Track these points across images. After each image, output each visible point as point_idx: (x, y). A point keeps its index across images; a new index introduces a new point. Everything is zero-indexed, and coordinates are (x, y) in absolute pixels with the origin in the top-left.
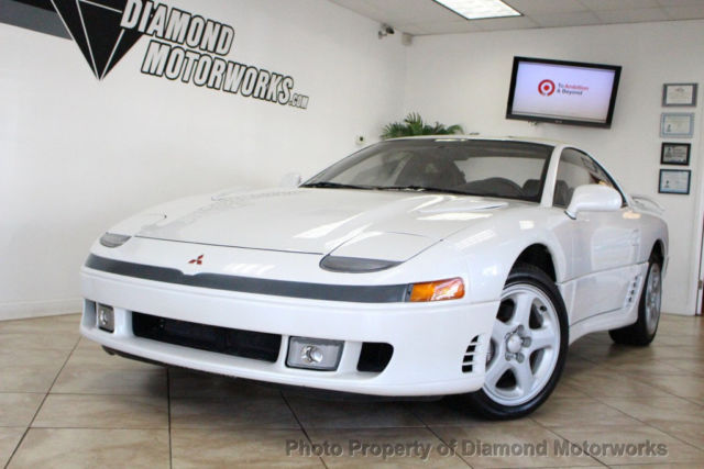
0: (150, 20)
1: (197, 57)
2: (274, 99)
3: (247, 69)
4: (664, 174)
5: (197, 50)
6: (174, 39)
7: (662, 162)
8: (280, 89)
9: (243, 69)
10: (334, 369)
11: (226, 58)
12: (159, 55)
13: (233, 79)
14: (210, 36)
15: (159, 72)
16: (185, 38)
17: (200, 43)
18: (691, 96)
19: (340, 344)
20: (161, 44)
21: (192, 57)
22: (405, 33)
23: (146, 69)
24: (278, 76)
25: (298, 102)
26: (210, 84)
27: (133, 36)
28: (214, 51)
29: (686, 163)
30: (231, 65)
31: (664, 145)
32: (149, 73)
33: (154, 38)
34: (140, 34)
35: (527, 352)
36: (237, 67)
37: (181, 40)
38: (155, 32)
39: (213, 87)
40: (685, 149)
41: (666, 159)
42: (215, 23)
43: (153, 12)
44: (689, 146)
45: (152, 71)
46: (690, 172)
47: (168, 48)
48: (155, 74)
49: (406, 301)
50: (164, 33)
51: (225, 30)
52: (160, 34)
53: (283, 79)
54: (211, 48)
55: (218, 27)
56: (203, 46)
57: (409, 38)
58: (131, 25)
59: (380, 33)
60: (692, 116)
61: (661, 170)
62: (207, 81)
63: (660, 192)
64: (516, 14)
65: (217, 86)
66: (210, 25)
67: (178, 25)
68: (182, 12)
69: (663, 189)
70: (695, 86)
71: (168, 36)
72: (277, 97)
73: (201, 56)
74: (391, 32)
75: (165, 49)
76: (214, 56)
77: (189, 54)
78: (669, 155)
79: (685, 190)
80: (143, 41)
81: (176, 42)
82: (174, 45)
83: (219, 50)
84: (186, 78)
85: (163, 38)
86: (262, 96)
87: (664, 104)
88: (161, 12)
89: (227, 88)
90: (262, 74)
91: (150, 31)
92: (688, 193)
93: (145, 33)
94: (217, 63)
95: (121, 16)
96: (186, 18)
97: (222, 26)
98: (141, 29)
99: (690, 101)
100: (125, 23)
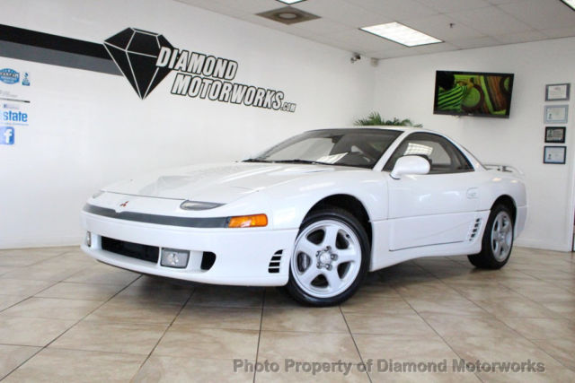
0: (176, 61)
1: (211, 82)
2: (269, 106)
3: (248, 88)
4: (547, 149)
5: (211, 77)
6: (194, 71)
7: (546, 141)
8: (273, 100)
9: (245, 88)
10: (184, 267)
11: (232, 82)
12: (183, 82)
13: (238, 95)
14: (220, 69)
15: (184, 92)
16: (202, 70)
17: (213, 73)
18: (565, 93)
19: (188, 252)
20: (185, 75)
21: (207, 82)
22: (372, 58)
23: (174, 91)
24: (271, 91)
25: (288, 108)
26: (221, 98)
27: (165, 71)
28: (223, 77)
29: (563, 141)
30: (236, 86)
31: (547, 128)
32: (176, 93)
33: (180, 72)
34: (170, 70)
35: (335, 264)
36: (241, 87)
37: (199, 71)
38: (181, 68)
39: (223, 100)
40: (561, 131)
41: (548, 139)
42: (223, 60)
43: (179, 55)
44: (564, 129)
45: (179, 92)
46: (565, 147)
47: (190, 78)
48: (181, 94)
49: (225, 227)
50: (187, 68)
51: (231, 64)
52: (184, 69)
53: (276, 93)
54: (221, 75)
55: (226, 62)
56: (215, 75)
57: (375, 61)
58: (164, 65)
59: (352, 59)
60: (566, 107)
61: (545, 147)
62: (219, 97)
63: (545, 162)
64: (439, 41)
65: (226, 99)
66: (220, 61)
67: (197, 63)
68: (199, 54)
69: (547, 160)
70: (568, 86)
71: (189, 70)
72: (272, 105)
73: (214, 81)
74: (359, 58)
75: (188, 79)
76: (223, 81)
77: (204, 81)
78: (550, 136)
79: (562, 161)
80: (172, 74)
81: (196, 73)
82: (194, 75)
83: (227, 76)
84: (203, 96)
85: (186, 71)
86: (260, 104)
87: (547, 99)
88: (184, 55)
89: (233, 100)
90: (259, 91)
91: (177, 67)
92: (564, 163)
93: (173, 69)
94: (226, 85)
95: (156, 60)
96: (202, 58)
97: (228, 62)
98: (171, 66)
99: (564, 96)
100: (159, 63)
